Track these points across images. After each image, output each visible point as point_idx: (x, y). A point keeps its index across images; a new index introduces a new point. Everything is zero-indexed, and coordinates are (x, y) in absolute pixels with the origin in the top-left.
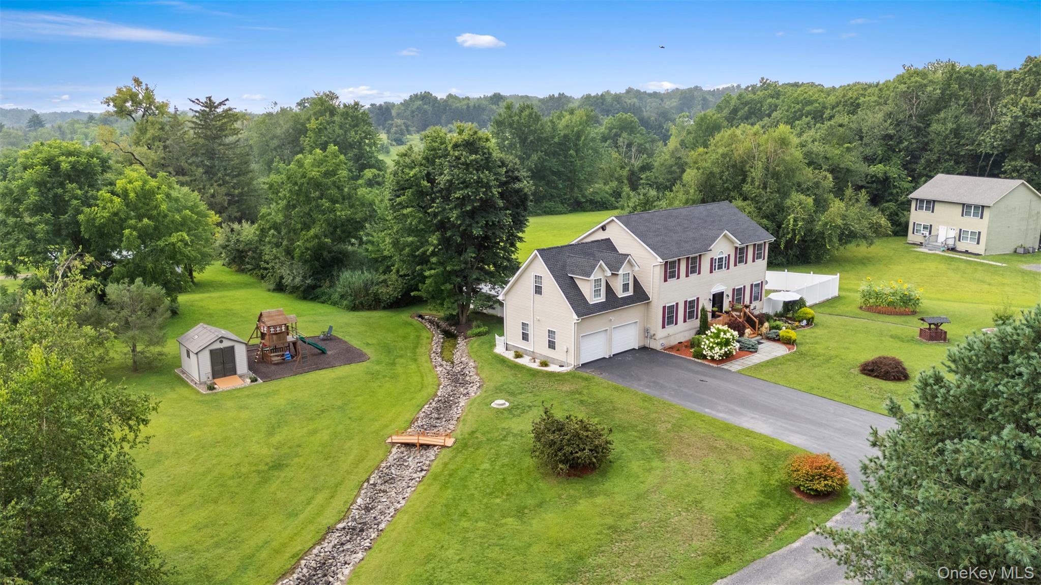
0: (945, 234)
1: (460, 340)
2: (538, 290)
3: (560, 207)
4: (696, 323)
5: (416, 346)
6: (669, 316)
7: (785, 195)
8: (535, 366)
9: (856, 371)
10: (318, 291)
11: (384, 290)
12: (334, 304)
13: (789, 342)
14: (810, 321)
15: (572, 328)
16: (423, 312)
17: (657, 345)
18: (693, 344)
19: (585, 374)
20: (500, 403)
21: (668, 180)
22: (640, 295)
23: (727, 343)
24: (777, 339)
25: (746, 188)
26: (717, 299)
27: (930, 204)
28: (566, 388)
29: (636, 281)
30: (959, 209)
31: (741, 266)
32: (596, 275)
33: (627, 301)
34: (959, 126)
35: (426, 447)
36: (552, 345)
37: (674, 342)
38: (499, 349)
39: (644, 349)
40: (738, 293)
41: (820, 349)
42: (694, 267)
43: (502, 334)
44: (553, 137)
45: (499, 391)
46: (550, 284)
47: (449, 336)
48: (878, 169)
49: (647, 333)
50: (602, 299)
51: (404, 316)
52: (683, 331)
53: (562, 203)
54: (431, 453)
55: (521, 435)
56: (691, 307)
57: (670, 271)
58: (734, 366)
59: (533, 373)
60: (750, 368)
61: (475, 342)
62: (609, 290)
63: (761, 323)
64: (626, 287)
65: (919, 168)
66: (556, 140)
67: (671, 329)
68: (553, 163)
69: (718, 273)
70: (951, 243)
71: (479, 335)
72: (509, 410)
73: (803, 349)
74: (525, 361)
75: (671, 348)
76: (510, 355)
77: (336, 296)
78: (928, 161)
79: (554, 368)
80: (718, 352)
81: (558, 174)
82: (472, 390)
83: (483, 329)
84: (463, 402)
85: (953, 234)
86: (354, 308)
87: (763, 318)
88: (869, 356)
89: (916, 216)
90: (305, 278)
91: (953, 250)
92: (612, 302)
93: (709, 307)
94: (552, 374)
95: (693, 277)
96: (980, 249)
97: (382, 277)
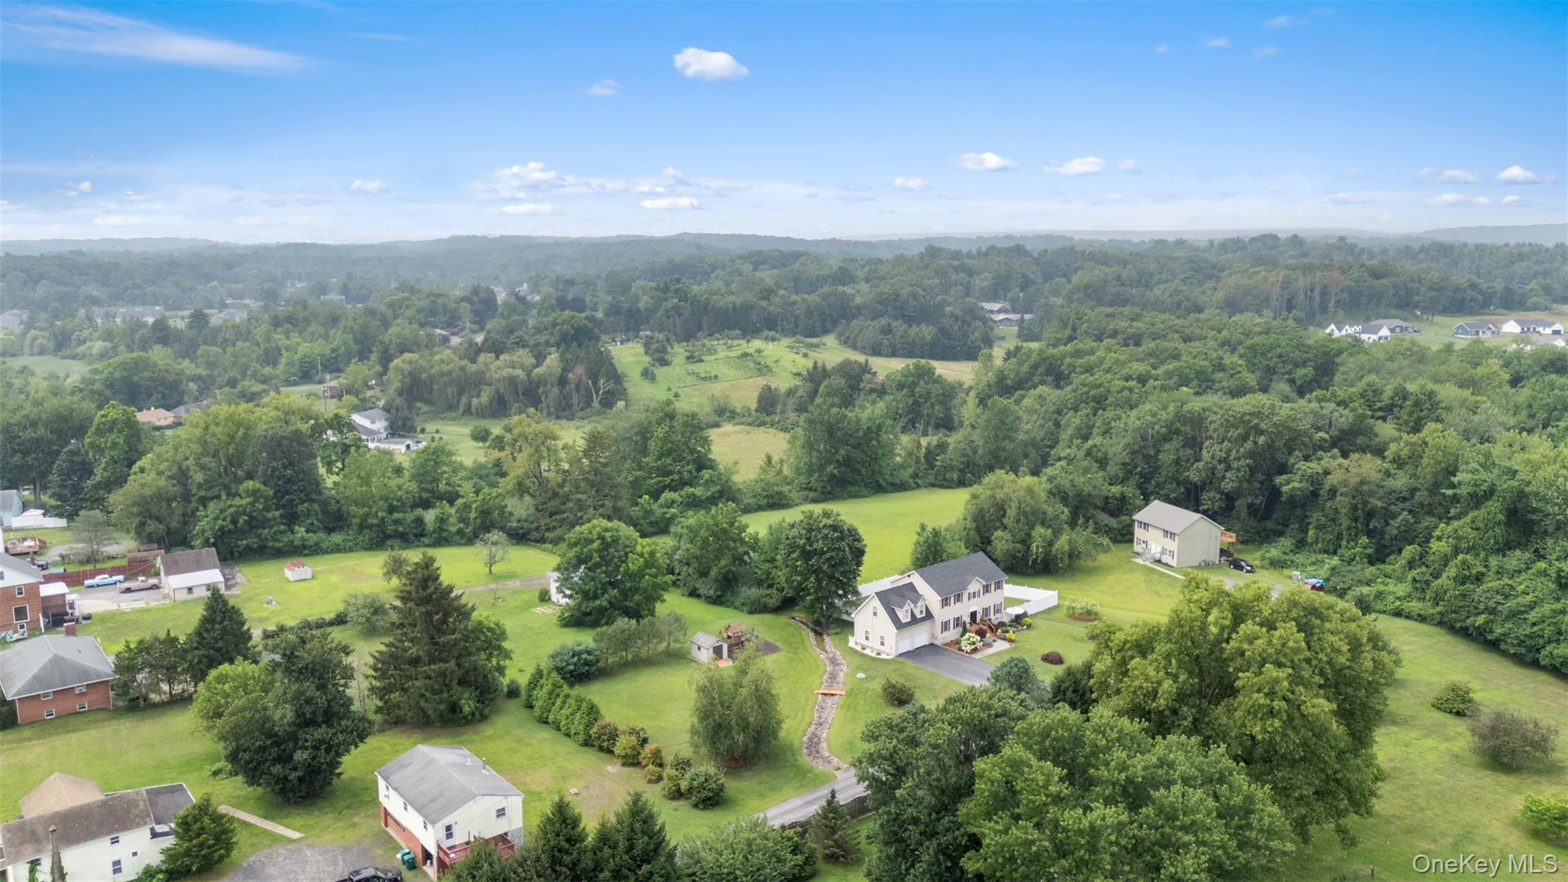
0: (1155, 549)
1: (825, 636)
2: (875, 614)
3: (864, 491)
4: (960, 629)
5: (803, 642)
6: (945, 626)
7: (1032, 527)
8: (874, 655)
9: (1039, 659)
10: (723, 598)
11: (771, 601)
12: (736, 608)
13: (1011, 641)
14: (1029, 626)
15: (893, 637)
16: (794, 615)
17: (938, 643)
18: (958, 642)
19: (899, 659)
20: (861, 675)
21: (962, 463)
22: (929, 616)
23: (974, 643)
24: (1005, 639)
25: (1005, 521)
26: (973, 615)
27: (1146, 526)
28: (892, 667)
29: (927, 608)
30: (1162, 533)
31: (987, 595)
32: (906, 607)
33: (923, 620)
34: (1179, 458)
35: (832, 695)
36: (882, 644)
37: (948, 640)
38: (851, 644)
39: (931, 645)
40: (986, 611)
41: (1027, 645)
42: (958, 598)
43: (853, 635)
44: (858, 431)
45: (859, 669)
46: (881, 611)
47: (818, 634)
48: (1116, 490)
49: (933, 636)
50: (909, 620)
51: (783, 619)
52: (953, 634)
53: (865, 486)
54: (837, 698)
55: (874, 689)
56: (958, 621)
57: (945, 602)
58: (977, 656)
59: (874, 659)
60: (986, 657)
61: (836, 639)
62: (913, 614)
63: (997, 629)
64: (921, 612)
65: (1151, 487)
66: (861, 433)
67: (946, 634)
68: (857, 454)
69: (972, 600)
70: (1158, 556)
71: (836, 634)
72: (866, 678)
73: (1018, 645)
74: (867, 652)
75: (946, 644)
76: (859, 648)
77: (738, 603)
78: (1157, 482)
79: (883, 656)
80: (969, 648)
81: (862, 463)
82: (844, 668)
83: (838, 630)
84: (842, 675)
85: (1159, 549)
86: (751, 612)
87: (1002, 624)
88: (1047, 651)
89: (1139, 533)
90: (716, 591)
91: (1159, 561)
92: (914, 621)
93: (968, 620)
94: (883, 660)
95: (958, 604)
96: (1173, 563)
97: (768, 592)
